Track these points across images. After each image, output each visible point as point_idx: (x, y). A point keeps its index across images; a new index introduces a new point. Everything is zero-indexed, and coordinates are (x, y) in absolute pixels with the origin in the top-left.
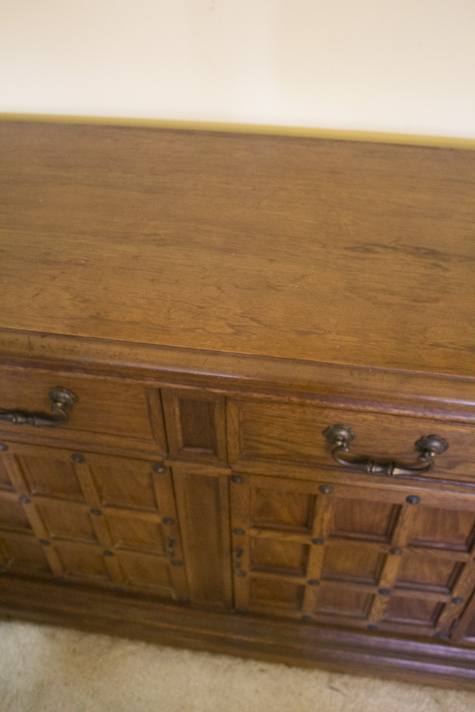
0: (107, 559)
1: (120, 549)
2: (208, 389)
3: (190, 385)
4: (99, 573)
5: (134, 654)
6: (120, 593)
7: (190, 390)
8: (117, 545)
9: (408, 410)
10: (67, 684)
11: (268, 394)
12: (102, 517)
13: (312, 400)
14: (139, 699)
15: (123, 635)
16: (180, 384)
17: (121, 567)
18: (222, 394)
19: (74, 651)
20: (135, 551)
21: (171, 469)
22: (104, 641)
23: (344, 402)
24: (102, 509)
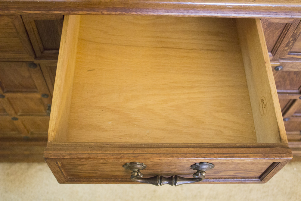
0: (15, 122)
1: (21, 115)
2: (51, 12)
3: (39, 11)
4: (13, 130)
5: (41, 170)
6: (27, 140)
7: (40, 14)
8: (19, 114)
9: (174, 12)
10: (6, 192)
11: (88, 11)
12: (6, 99)
13: (116, 12)
14: (48, 193)
15: (34, 161)
16: (32, 10)
17: (24, 125)
18: (60, 14)
19: (8, 174)
20: (30, 115)
21: (39, 64)
22: (24, 166)
23: (135, 12)
24: (5, 94)
